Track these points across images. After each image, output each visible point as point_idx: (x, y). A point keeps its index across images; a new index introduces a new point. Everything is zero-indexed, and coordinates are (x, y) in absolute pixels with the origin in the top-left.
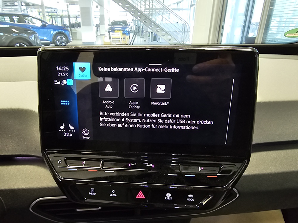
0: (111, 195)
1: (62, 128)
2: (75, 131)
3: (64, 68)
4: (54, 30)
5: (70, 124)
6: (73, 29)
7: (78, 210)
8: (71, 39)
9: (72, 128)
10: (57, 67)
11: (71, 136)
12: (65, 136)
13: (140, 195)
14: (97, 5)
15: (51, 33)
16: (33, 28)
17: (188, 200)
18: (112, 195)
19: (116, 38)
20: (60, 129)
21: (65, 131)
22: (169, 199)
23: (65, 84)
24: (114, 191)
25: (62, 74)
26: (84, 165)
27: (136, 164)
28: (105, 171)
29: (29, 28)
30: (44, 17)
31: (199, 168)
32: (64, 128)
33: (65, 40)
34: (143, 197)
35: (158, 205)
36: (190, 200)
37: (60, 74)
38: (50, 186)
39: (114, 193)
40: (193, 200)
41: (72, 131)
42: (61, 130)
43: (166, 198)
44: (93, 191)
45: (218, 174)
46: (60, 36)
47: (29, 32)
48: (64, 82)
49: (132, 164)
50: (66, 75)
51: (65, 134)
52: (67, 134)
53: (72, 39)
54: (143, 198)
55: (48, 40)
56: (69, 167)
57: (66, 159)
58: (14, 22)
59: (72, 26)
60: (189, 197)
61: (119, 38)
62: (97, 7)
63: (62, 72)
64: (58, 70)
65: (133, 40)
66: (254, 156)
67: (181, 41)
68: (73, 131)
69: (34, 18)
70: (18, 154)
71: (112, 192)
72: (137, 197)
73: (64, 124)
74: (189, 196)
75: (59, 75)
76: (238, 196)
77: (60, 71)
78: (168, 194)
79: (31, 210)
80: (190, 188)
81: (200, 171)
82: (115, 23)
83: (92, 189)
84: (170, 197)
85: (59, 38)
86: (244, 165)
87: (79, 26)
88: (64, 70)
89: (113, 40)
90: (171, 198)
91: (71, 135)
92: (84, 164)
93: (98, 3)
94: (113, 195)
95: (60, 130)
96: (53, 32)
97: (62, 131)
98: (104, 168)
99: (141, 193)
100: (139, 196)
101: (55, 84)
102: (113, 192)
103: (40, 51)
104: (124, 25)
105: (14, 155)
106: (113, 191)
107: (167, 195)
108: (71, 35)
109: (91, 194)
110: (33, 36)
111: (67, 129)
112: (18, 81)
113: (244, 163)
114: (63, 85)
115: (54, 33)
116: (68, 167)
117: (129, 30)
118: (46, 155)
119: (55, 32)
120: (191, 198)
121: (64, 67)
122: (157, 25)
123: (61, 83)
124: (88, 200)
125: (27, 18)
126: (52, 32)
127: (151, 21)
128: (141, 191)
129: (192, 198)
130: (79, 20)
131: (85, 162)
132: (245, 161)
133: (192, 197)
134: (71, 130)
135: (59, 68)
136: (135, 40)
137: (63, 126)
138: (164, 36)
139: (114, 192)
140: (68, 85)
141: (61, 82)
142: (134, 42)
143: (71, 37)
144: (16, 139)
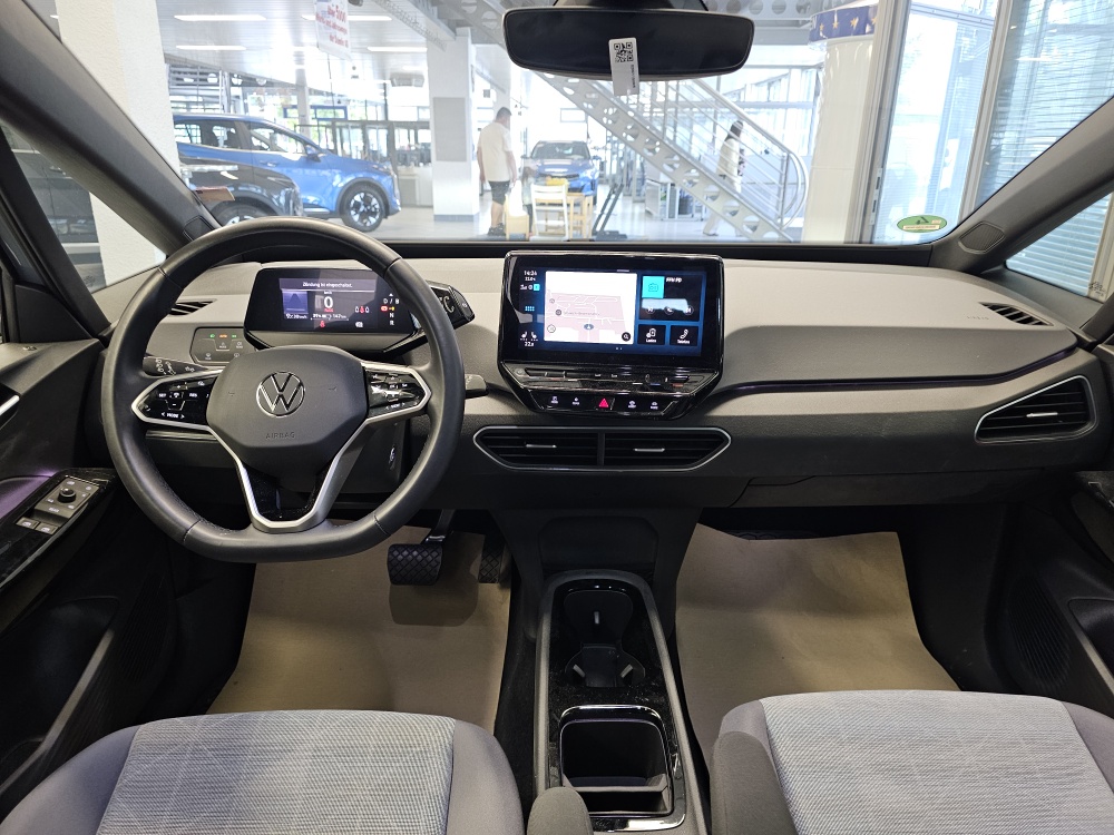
1: (524, 336)
4: (345, 173)
5: (533, 332)
6: (402, 169)
7: (528, 446)
8: (398, 203)
9: (534, 337)
11: (533, 346)
12: (526, 346)
14: (487, 86)
15: (334, 184)
16: (277, 165)
18: (575, 403)
19: (550, 204)
25: (530, 279)
26: (546, 376)
27: (600, 375)
29: (266, 164)
30: (304, 125)
33: (377, 206)
35: (621, 414)
46: (362, 195)
47: (273, 179)
48: (530, 287)
50: (533, 280)
52: (529, 344)
53: (401, 206)
55: (323, 204)
57: (528, 369)
58: (217, 145)
59: (403, 158)
61: (561, 205)
62: (487, 94)
63: (530, 276)
64: (525, 274)
65: (606, 211)
67: (773, 217)
68: (536, 340)
69: (281, 132)
71: (575, 400)
73: (526, 332)
75: (526, 280)
77: (527, 276)
79: (474, 441)
82: (545, 150)
85: (358, 198)
87: (424, 157)
89: (537, 211)
93: (490, 82)
95: (521, 339)
96: (340, 182)
97: (524, 340)
104: (576, 157)
108: (397, 191)
109: (553, 402)
110: (283, 193)
111: (529, 337)
114: (529, 290)
115: (342, 185)
117: (593, 176)
119: (349, 179)
122: (688, 162)
123: (527, 289)
125: (259, 131)
126: (338, 178)
127: (672, 150)
130: (425, 136)
131: (546, 373)
135: (527, 272)
136: (613, 212)
138: (714, 198)
139: (577, 400)
142: (611, 217)
143: (398, 196)
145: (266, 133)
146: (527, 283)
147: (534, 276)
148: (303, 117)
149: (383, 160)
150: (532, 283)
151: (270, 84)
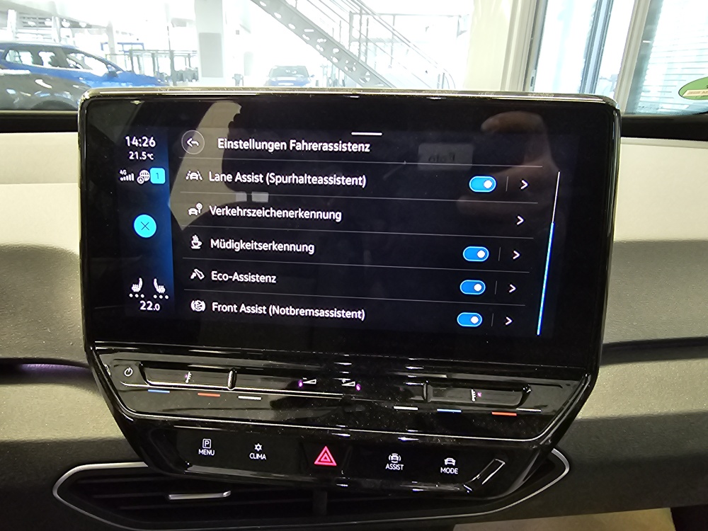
0: (252, 456)
1: (136, 288)
2: (167, 297)
3: (145, 140)
5: (155, 280)
6: (180, 83)
7: (172, 497)
9: (161, 289)
10: (128, 138)
11: (158, 310)
12: (142, 308)
13: (325, 458)
14: (238, 28)
16: (87, 79)
17: (443, 472)
18: (255, 456)
20: (132, 292)
21: (142, 296)
22: (397, 467)
23: (146, 180)
24: (260, 446)
25: (140, 155)
26: (187, 381)
27: (315, 380)
28: (240, 397)
29: (78, 78)
30: (113, 54)
31: (473, 392)
32: (141, 289)
34: (331, 462)
35: (367, 483)
36: (448, 470)
37: (135, 156)
38: (105, 436)
39: (260, 452)
40: (455, 471)
41: (161, 297)
42: (134, 293)
43: (387, 466)
44: (208, 446)
45: (518, 406)
48: (144, 176)
49: (305, 381)
50: (148, 157)
51: (144, 304)
52: (149, 304)
54: (331, 464)
56: (151, 384)
57: (145, 366)
58: (42, 65)
59: (179, 76)
60: (446, 464)
62: (237, 32)
63: (140, 149)
64: (129, 145)
66: (607, 374)
68: (164, 297)
69: (89, 56)
70: (29, 356)
71: (256, 448)
72: (316, 462)
73: (140, 279)
74: (446, 461)
75: (131, 158)
76: (567, 471)
77: (134, 148)
78: (394, 457)
79: (56, 494)
80: (448, 443)
81: (474, 400)
82: (278, 71)
83: (206, 442)
84: (399, 463)
86: (584, 386)
87: (194, 76)
88: (145, 145)
90: (402, 465)
91: (158, 307)
92: (188, 378)
93: (239, 24)
94: (258, 455)
95: (131, 295)
97: (137, 296)
98: (235, 388)
99: (326, 452)
100: (322, 460)
101: (122, 179)
102: (258, 450)
103: (86, 99)
104: (299, 76)
105: (20, 359)
106: (258, 447)
107: (392, 457)
109: (203, 452)
111: (148, 291)
112: (37, 182)
113: (584, 381)
114: (140, 181)
116: (148, 386)
118: (96, 357)
120: (450, 466)
121: (144, 138)
122: (377, 77)
123: (135, 179)
124: (195, 469)
127: (365, 68)
128: (326, 448)
129: (454, 467)
131: (189, 374)
132: (587, 378)
133: (454, 464)
134: (158, 294)
135: (131, 140)
137: (138, 283)
139: (260, 448)
140: (153, 181)
141: (136, 176)
144: (26, 320)
145: (79, 57)
146: (137, 167)
147: (149, 150)
148: (112, 49)
149: (168, 78)
150: (147, 165)
151: (89, 26)
